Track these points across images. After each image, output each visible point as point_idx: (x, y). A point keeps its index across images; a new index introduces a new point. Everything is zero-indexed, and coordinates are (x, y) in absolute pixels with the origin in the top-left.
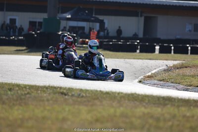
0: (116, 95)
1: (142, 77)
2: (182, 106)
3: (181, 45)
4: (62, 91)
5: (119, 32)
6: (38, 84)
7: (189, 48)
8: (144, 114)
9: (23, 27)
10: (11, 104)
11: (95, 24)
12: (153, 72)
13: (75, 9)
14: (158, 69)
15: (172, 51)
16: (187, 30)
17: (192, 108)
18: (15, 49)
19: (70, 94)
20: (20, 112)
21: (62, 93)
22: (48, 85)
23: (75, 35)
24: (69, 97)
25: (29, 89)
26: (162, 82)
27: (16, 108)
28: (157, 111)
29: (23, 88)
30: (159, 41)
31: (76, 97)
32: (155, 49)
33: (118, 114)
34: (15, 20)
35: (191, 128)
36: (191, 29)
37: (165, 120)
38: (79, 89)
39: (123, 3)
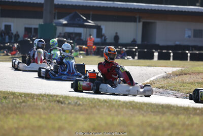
0: (114, 103)
2: (181, 114)
3: (180, 52)
4: (58, 99)
5: (116, 38)
6: (33, 93)
7: (189, 55)
8: (142, 122)
10: (6, 113)
11: (92, 30)
12: (152, 79)
13: (71, 15)
14: (157, 76)
15: (171, 58)
16: (186, 35)
19: (67, 103)
20: (15, 120)
21: (59, 101)
22: (44, 93)
24: (66, 106)
25: (25, 97)
26: (161, 90)
27: (11, 116)
28: (156, 119)
29: (18, 96)
30: (157, 47)
31: (72, 105)
32: (153, 55)
33: (116, 122)
34: (10, 26)
36: (190, 35)
37: (163, 129)
38: (75, 97)
39: (121, 8)
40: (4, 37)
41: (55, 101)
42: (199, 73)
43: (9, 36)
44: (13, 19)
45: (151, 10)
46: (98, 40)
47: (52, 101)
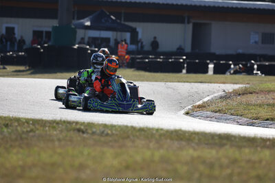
0: (154, 132)
1: (190, 107)
2: (245, 147)
4: (78, 127)
6: (44, 118)
7: (256, 66)
8: (193, 159)
9: (24, 38)
10: (8, 146)
11: (124, 33)
12: (206, 100)
13: (96, 14)
14: (212, 96)
16: (252, 41)
17: (259, 149)
18: (14, 70)
19: (90, 132)
20: (20, 156)
21: (79, 130)
22: (59, 119)
23: (97, 49)
24: (89, 135)
25: (33, 124)
26: (217, 114)
27: (15, 151)
28: (210, 153)
29: (24, 123)
30: (214, 57)
31: (98, 135)
32: (208, 68)
33: (157, 158)
34: (13, 29)
35: (258, 177)
36: (257, 40)
37: (221, 167)
38: (102, 124)
39: (163, 4)
41: (74, 130)
42: (269, 92)
43: (11, 43)
44: (17, 20)
45: (205, 6)
46: (133, 47)
47: (70, 130)
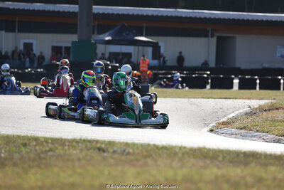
0: (177, 150)
1: (214, 124)
2: (271, 164)
3: (270, 77)
4: (98, 145)
5: (181, 59)
6: (64, 137)
7: (282, 82)
8: (217, 177)
9: (44, 54)
10: (26, 166)
11: (146, 48)
12: (230, 116)
13: (117, 28)
14: (237, 112)
15: (258, 86)
16: (278, 55)
19: (111, 150)
20: (39, 176)
21: (100, 149)
22: (79, 137)
23: (117, 65)
24: (110, 154)
25: (52, 143)
26: (243, 131)
27: (33, 171)
28: (236, 172)
29: (43, 142)
30: (238, 72)
31: (119, 154)
32: (232, 83)
33: (179, 177)
34: (31, 44)
36: (283, 54)
37: (246, 185)
38: (123, 143)
39: (186, 18)
40: (23, 60)
41: (94, 149)
43: (30, 59)
44: (35, 35)
45: (229, 19)
46: (155, 62)
47: (91, 149)
